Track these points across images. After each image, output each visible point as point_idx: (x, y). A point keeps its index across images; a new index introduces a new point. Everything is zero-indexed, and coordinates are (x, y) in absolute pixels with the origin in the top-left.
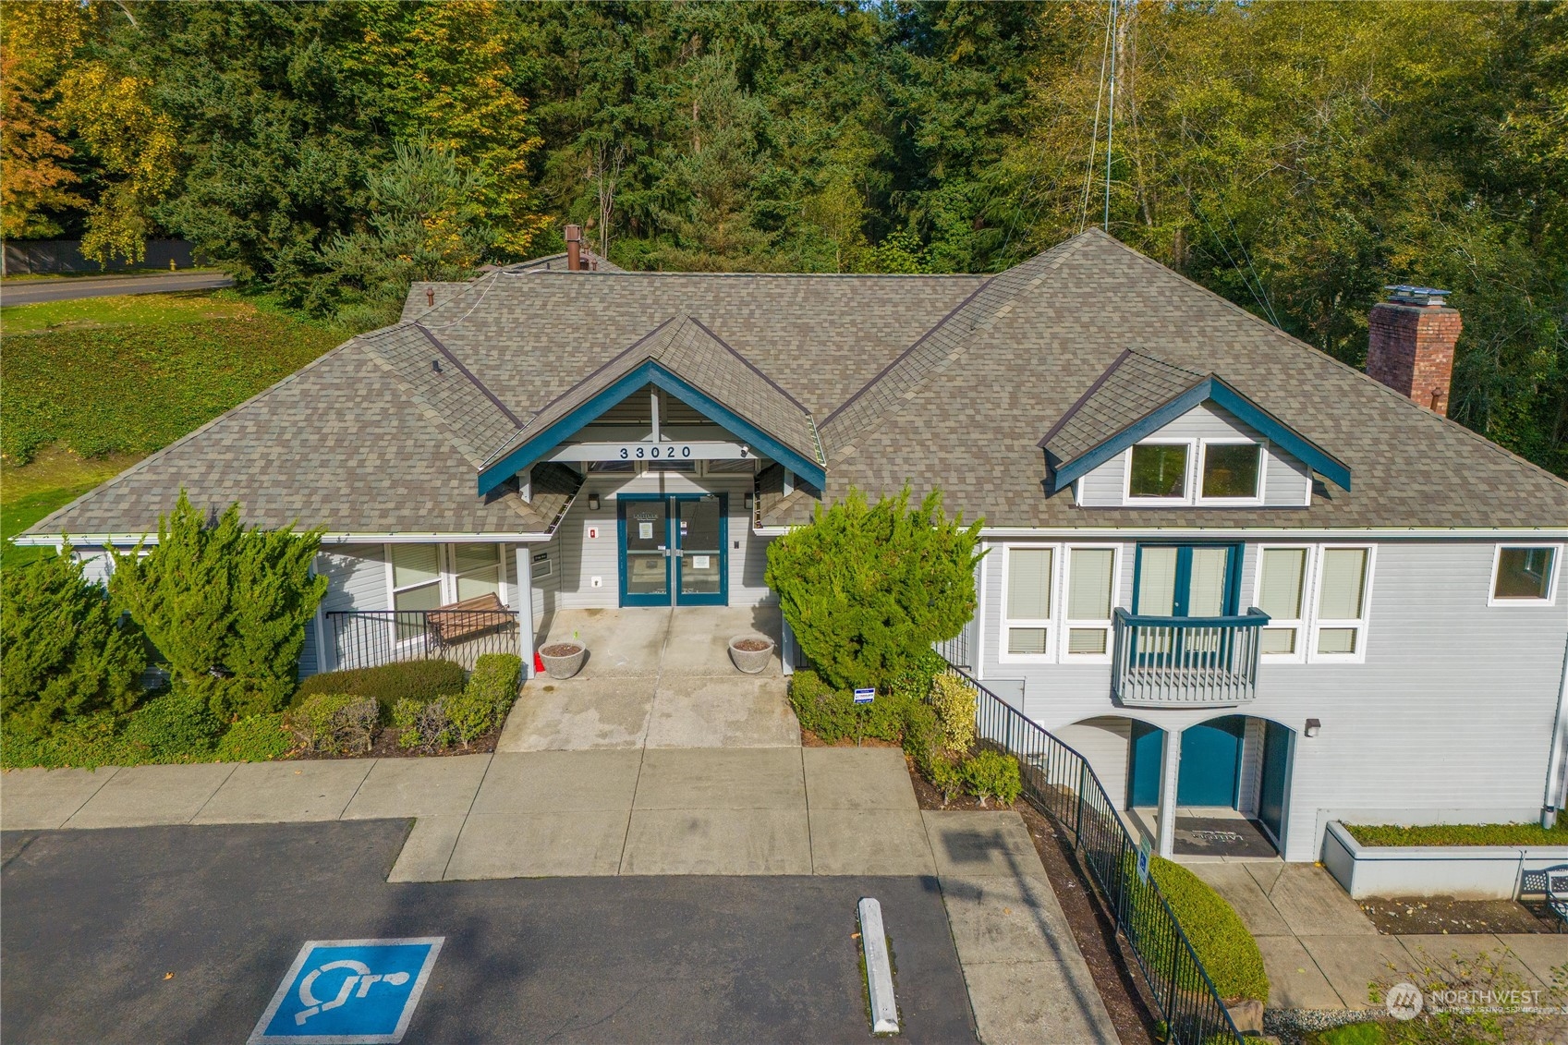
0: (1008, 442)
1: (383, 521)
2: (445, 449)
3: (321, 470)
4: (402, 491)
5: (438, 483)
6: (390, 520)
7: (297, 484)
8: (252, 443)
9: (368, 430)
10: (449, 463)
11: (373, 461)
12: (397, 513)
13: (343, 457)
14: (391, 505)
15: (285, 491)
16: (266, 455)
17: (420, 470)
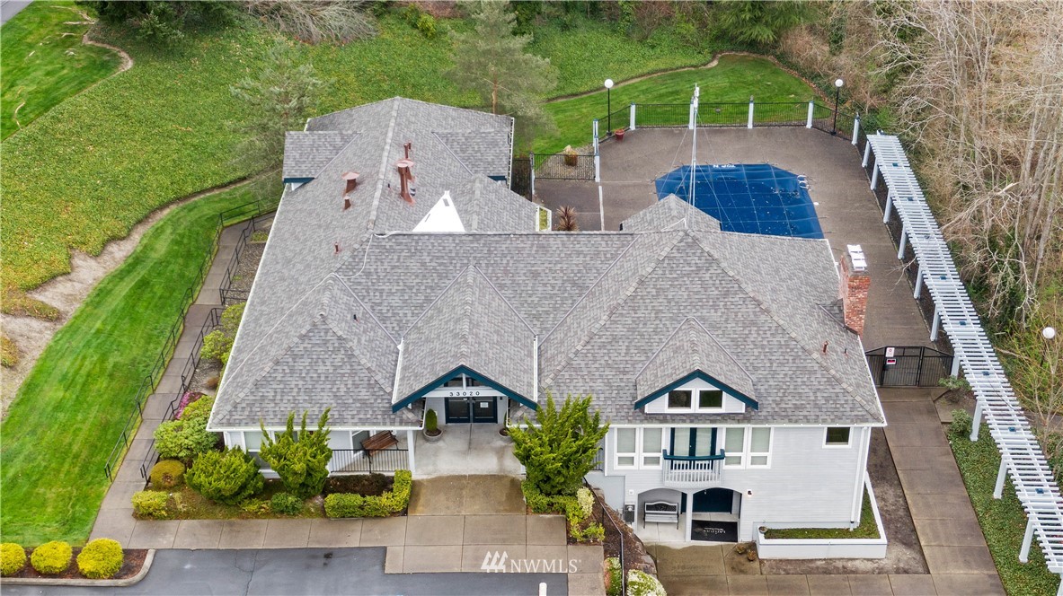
0: (621, 376)
1: (353, 421)
2: (372, 382)
3: (322, 394)
4: (358, 405)
5: (372, 401)
6: (356, 420)
7: (313, 402)
8: (289, 379)
9: (338, 371)
10: (376, 390)
11: (343, 389)
12: (358, 417)
13: (330, 386)
14: (355, 413)
15: (309, 405)
16: (297, 385)
17: (364, 394)
